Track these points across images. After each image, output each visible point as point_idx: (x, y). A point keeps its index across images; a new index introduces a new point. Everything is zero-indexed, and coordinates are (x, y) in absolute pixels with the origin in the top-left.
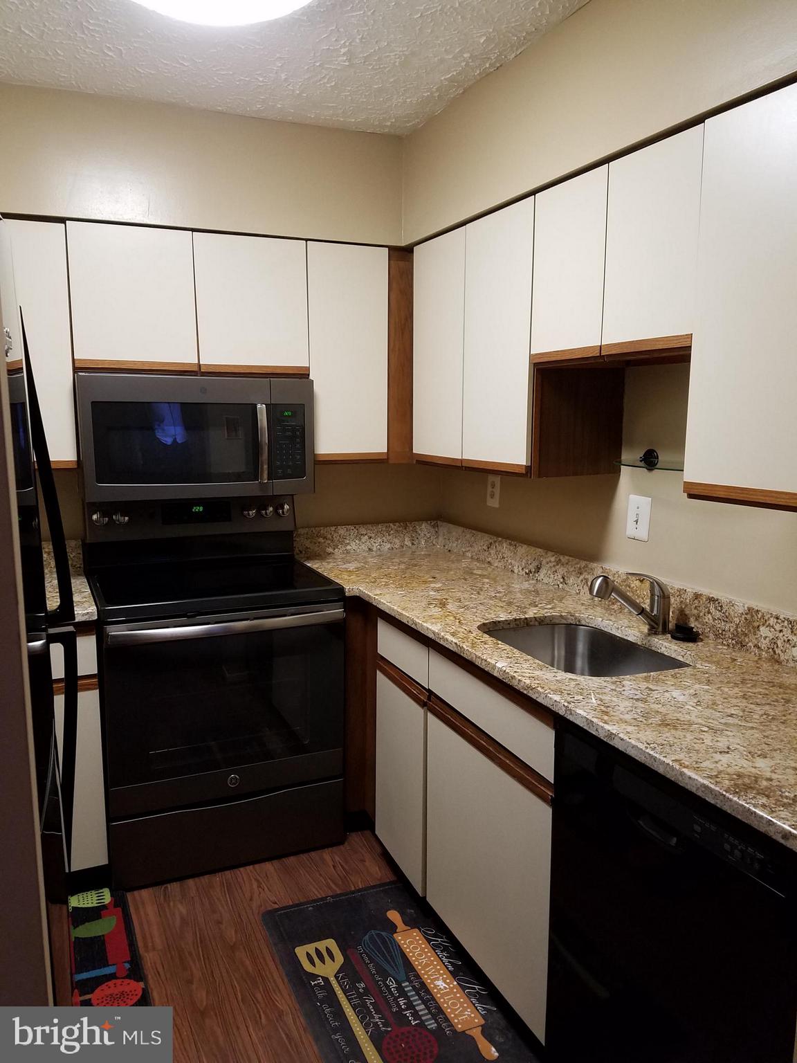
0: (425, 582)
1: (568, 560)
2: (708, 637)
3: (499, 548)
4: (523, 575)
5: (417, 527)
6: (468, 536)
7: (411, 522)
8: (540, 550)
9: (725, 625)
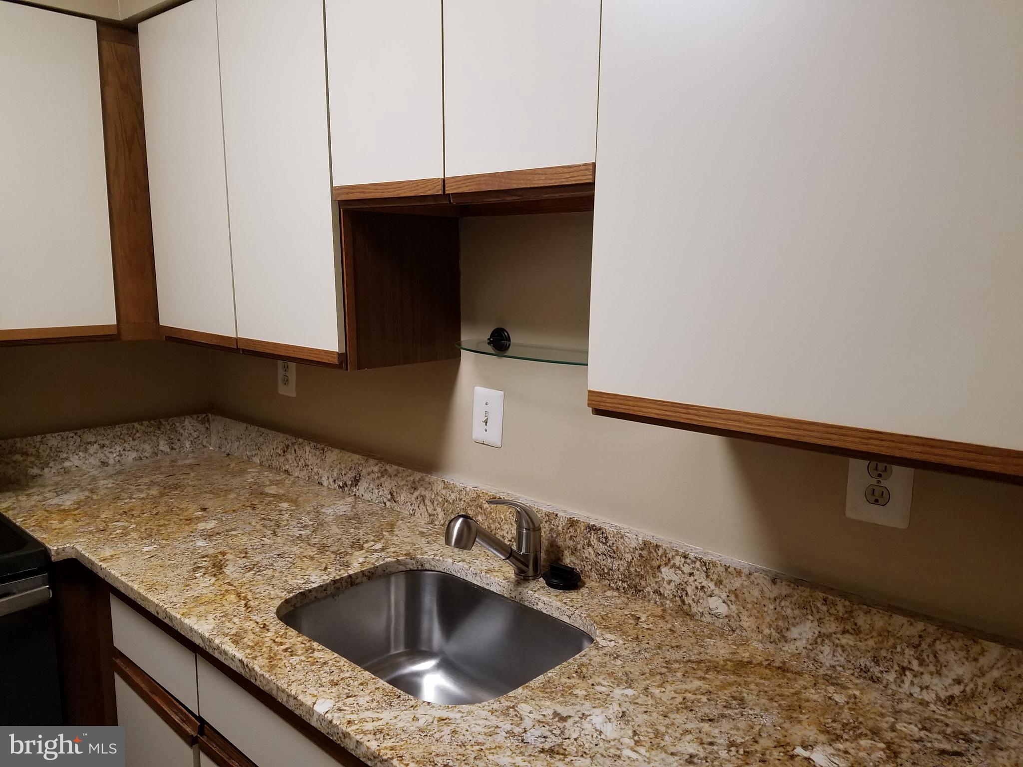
0: (190, 520)
1: (397, 470)
2: (589, 577)
3: (299, 452)
4: (335, 489)
5: (177, 424)
6: (254, 435)
7: (167, 416)
8: (357, 456)
9: (612, 563)
